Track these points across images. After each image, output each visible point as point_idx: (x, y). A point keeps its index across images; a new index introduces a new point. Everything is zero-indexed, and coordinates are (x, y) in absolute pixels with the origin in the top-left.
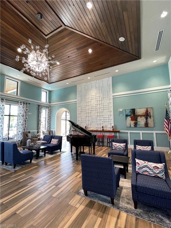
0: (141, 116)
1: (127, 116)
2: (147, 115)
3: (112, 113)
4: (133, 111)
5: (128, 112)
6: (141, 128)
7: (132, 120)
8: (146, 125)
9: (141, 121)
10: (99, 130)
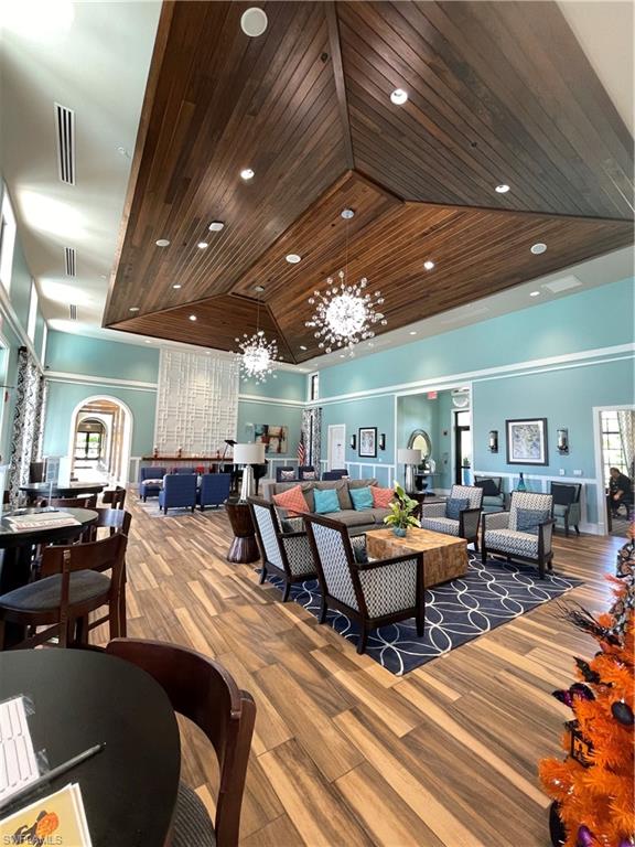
0: (274, 437)
1: (257, 435)
2: (281, 437)
3: (235, 428)
4: (266, 428)
5: (259, 430)
6: (273, 454)
7: (263, 442)
8: (279, 450)
9: (274, 443)
10: (209, 456)
